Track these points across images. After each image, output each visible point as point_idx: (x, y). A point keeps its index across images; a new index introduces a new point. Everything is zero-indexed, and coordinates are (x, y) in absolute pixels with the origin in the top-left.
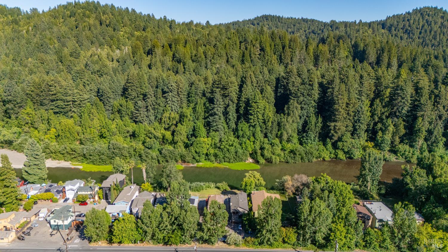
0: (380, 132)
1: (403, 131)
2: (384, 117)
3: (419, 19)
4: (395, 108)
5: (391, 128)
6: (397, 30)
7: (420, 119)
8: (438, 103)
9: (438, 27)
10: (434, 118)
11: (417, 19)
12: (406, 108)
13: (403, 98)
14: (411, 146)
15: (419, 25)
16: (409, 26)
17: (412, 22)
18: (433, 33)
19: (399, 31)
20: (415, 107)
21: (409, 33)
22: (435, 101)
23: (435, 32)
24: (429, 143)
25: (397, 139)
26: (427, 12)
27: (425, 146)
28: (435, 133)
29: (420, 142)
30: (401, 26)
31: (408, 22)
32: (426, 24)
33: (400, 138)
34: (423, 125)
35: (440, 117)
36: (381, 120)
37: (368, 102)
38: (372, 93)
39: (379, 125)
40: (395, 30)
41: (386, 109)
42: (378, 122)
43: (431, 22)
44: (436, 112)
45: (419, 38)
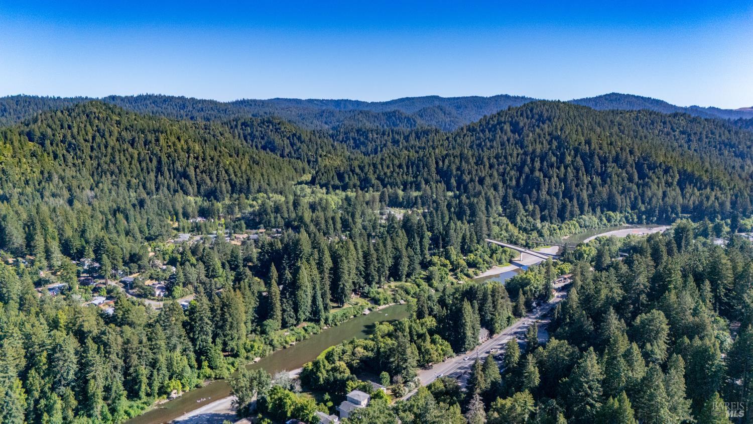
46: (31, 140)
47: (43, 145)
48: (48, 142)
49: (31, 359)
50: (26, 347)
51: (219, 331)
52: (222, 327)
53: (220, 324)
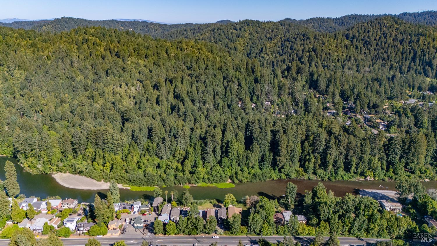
0: (307, 162)
1: (320, 162)
2: (310, 152)
3: (377, 31)
4: (316, 148)
5: (313, 160)
6: (358, 42)
7: (329, 155)
8: (340, 145)
9: (392, 39)
10: (338, 154)
11: (375, 31)
12: (322, 148)
13: (320, 142)
14: (325, 171)
15: (377, 36)
16: (369, 37)
17: (371, 33)
18: (387, 46)
19: (359, 41)
20: (327, 147)
21: (367, 45)
22: (339, 144)
23: (389, 45)
24: (335, 168)
25: (317, 166)
26: (385, 23)
27: (333, 171)
28: (338, 163)
29: (330, 167)
30: (361, 37)
31: (368, 34)
32: (383, 36)
33: (319, 165)
34: (331, 159)
35: (341, 153)
36: (309, 154)
37: (299, 144)
38: (304, 136)
39: (308, 157)
40: (356, 41)
41: (311, 148)
42: (307, 155)
43: (387, 34)
44: (339, 151)
45: (375, 49)
46: (347, 39)
47: (352, 41)
48: (355, 40)
49: (307, 137)
50: (307, 131)
51: (405, 155)
52: (407, 154)
53: (406, 151)
